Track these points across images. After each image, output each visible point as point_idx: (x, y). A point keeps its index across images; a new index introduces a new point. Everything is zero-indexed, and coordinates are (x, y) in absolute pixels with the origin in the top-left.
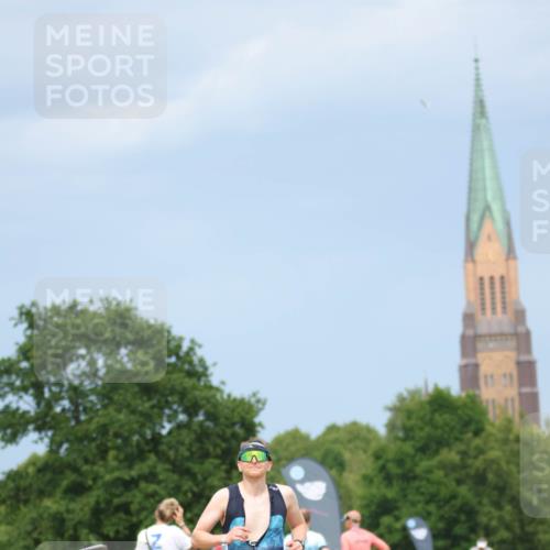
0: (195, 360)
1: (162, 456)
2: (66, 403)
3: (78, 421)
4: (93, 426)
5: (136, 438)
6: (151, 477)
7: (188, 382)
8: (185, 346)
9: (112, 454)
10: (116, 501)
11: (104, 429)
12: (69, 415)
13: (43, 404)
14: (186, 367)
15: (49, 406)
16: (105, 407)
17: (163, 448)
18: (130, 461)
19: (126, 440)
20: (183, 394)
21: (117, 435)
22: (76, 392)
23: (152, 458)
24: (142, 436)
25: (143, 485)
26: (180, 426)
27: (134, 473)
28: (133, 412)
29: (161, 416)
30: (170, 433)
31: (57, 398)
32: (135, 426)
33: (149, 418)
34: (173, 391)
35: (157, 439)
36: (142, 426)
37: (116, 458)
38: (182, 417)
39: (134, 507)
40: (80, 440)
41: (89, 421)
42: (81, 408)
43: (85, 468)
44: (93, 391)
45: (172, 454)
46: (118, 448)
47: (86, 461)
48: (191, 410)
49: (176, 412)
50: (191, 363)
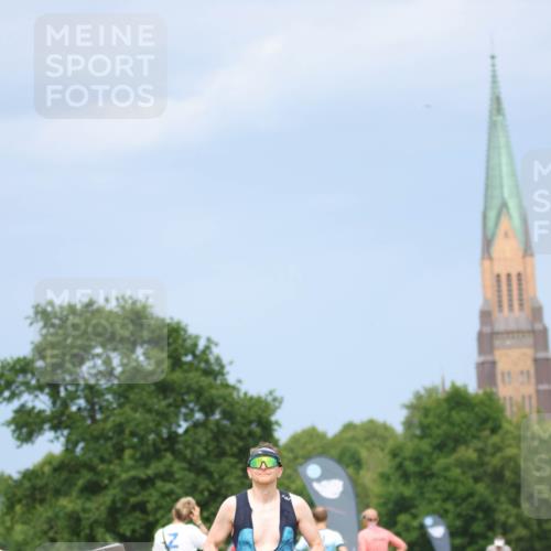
0: (212, 359)
1: (177, 455)
2: (82, 402)
3: (94, 420)
4: (109, 425)
5: (152, 437)
6: (167, 476)
7: (205, 381)
8: (202, 344)
9: (128, 453)
10: (133, 500)
11: (120, 429)
12: (85, 414)
13: (59, 403)
14: (203, 365)
15: (65, 405)
16: (121, 406)
17: (180, 446)
18: (146, 459)
19: (142, 439)
20: (199, 393)
21: (133, 434)
22: (92, 391)
23: (169, 457)
24: (158, 434)
25: (159, 484)
26: (196, 425)
27: (150, 472)
28: (150, 411)
29: (177, 415)
30: (186, 431)
31: (72, 397)
32: (151, 425)
33: (165, 417)
34: (189, 390)
35: (173, 437)
36: (158, 424)
37: (132, 457)
38: (199, 416)
39: (150, 506)
40: (96, 439)
41: (105, 420)
42: (97, 407)
43: (101, 467)
44: (109, 390)
45: (188, 453)
46: (133, 447)
47: (102, 460)
48: (208, 409)
49: (192, 411)
50: (207, 362)
